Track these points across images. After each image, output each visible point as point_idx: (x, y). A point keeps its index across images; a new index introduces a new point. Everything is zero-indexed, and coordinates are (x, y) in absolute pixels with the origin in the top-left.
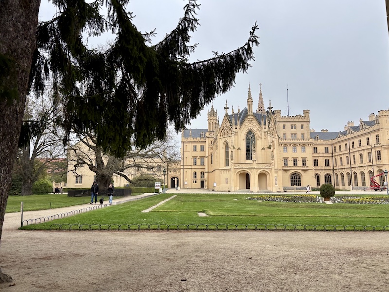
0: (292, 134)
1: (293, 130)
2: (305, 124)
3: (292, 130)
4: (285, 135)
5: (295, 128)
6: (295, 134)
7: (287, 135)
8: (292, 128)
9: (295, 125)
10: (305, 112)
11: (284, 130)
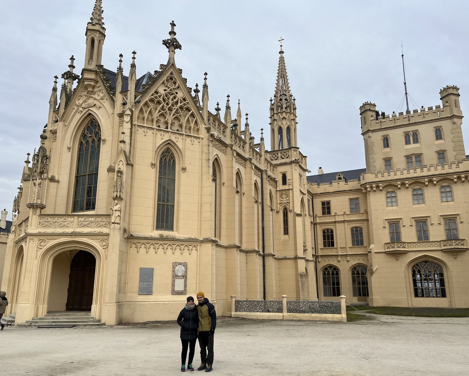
0: (408, 157)
1: (412, 146)
2: (446, 125)
3: (408, 147)
4: (388, 161)
5: (416, 141)
6: (419, 156)
7: (394, 161)
8: (407, 142)
9: (415, 134)
10: (445, 94)
11: (387, 150)
